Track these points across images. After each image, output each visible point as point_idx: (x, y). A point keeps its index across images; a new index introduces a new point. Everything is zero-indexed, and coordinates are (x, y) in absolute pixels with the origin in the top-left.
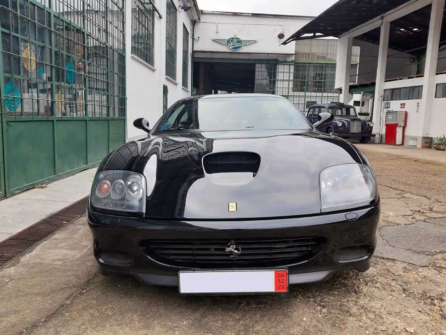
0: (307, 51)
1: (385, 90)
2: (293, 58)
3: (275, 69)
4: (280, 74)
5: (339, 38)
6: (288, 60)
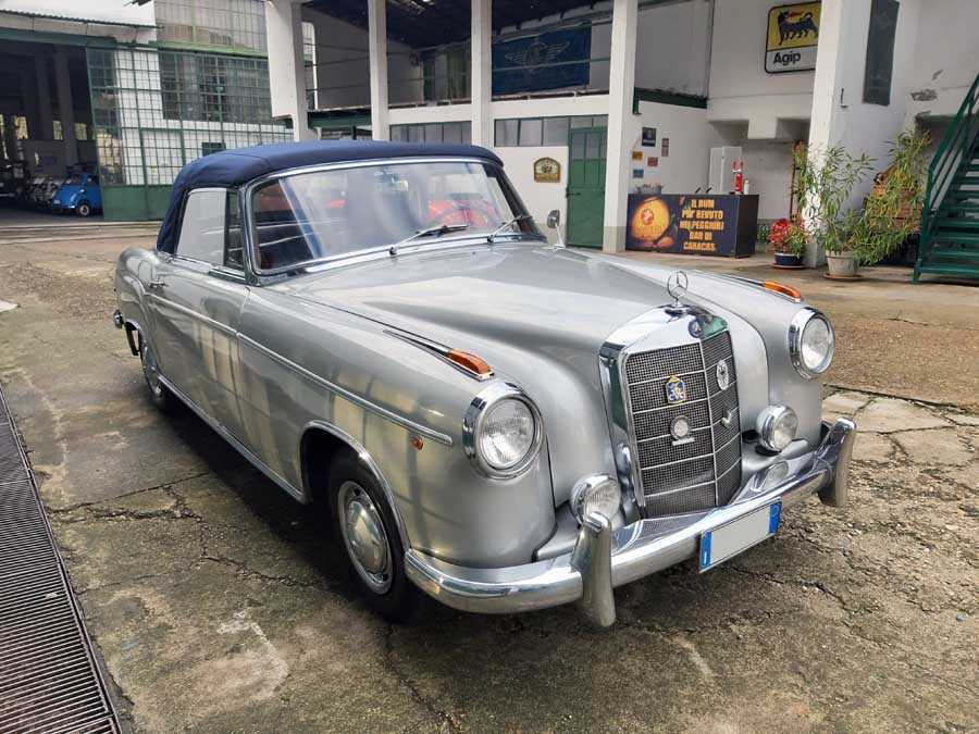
0: (185, 21)
1: (391, 127)
2: (153, 37)
6: (138, 41)
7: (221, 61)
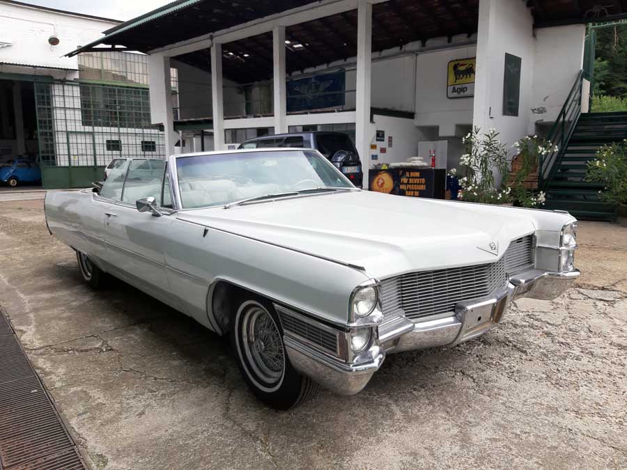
0: (97, 66)
1: (226, 130)
2: (77, 76)
3: (48, 91)
4: (57, 99)
5: (149, 55)
6: (67, 79)
7: (119, 91)
